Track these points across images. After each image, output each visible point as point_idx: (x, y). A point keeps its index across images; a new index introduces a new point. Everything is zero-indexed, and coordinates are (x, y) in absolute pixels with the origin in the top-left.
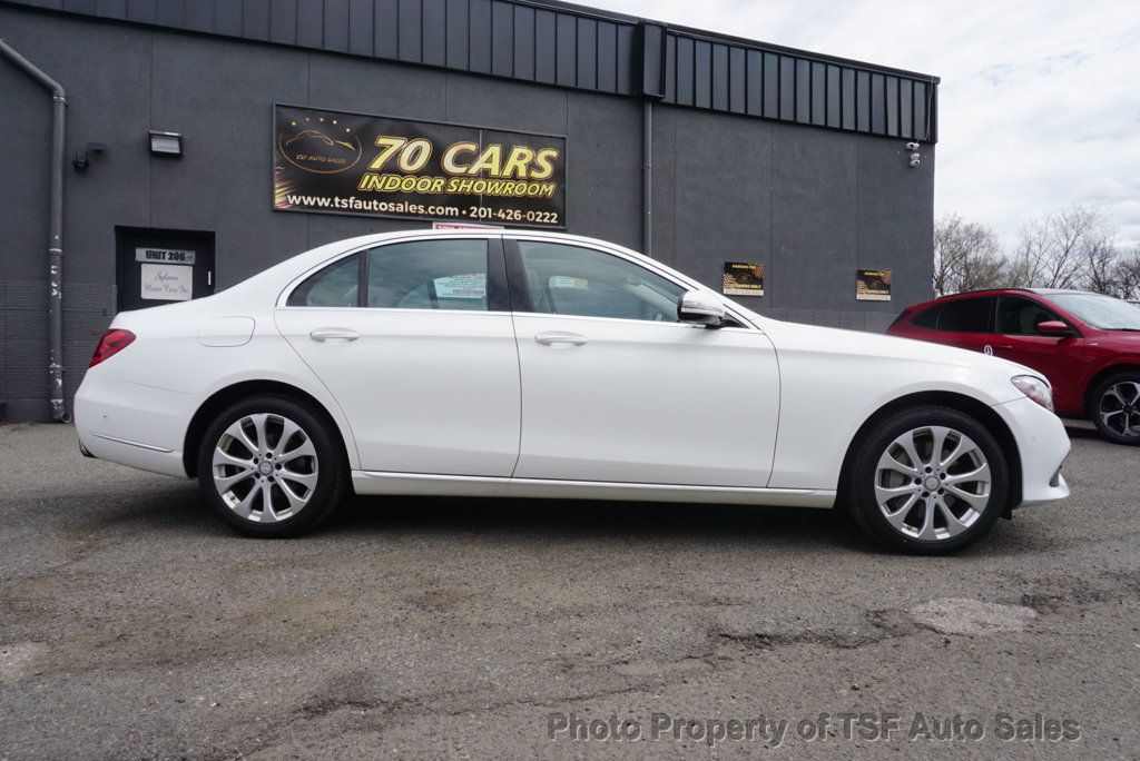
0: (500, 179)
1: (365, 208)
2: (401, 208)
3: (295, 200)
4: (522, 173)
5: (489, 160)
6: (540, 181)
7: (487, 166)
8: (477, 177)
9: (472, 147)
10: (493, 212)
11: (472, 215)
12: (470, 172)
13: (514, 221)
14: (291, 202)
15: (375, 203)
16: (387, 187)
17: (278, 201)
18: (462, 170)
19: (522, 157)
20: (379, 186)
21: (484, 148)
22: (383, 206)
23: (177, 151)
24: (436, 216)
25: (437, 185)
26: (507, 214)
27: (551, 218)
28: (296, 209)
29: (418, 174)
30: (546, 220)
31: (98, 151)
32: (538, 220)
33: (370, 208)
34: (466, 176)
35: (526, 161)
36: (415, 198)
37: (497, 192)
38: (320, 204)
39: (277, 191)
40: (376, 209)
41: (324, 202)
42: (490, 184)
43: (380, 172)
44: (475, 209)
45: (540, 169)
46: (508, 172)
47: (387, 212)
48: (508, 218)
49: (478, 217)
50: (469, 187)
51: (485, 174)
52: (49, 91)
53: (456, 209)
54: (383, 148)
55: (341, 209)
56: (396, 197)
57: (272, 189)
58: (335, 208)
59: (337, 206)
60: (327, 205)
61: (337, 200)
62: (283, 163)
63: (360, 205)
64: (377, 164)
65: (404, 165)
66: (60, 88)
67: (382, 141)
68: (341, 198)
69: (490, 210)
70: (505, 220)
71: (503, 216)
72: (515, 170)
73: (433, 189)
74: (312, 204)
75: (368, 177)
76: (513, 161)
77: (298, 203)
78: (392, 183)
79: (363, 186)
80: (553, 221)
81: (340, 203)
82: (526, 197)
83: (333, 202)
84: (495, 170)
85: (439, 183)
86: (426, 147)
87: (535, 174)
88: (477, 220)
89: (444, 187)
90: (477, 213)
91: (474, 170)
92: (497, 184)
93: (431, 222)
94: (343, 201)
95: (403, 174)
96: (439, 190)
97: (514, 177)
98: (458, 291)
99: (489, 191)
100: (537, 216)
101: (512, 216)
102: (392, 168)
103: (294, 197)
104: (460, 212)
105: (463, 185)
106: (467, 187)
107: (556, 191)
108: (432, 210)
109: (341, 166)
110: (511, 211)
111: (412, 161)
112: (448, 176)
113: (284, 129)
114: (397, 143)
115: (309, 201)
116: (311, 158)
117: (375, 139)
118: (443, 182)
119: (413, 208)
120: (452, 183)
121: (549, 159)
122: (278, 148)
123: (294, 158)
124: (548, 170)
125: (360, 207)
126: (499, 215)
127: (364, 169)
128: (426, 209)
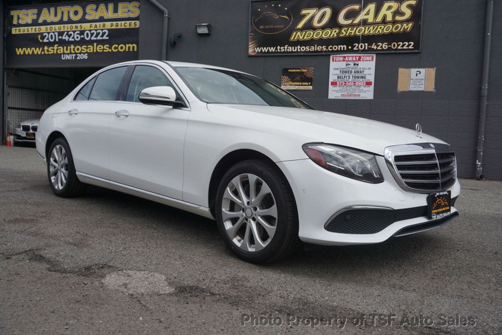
0: (374, 24)
1: (293, 50)
2: (313, 49)
3: (258, 50)
4: (389, 18)
5: (368, 14)
6: (402, 22)
7: (366, 17)
8: (358, 25)
9: (357, 7)
10: (368, 46)
11: (355, 49)
12: (354, 23)
13: (383, 50)
14: (256, 51)
15: (299, 47)
16: (305, 38)
17: (250, 51)
18: (349, 22)
19: (390, 8)
20: (301, 38)
21: (365, 6)
22: (303, 49)
23: (208, 32)
24: (333, 51)
25: (333, 33)
26: (378, 46)
27: (409, 45)
28: (259, 55)
29: (323, 28)
30: (405, 47)
31: (179, 37)
32: (399, 48)
33: (296, 50)
34: (352, 26)
35: (392, 10)
36: (321, 42)
37: (371, 32)
38: (270, 51)
39: (250, 46)
40: (299, 50)
41: (272, 49)
42: (367, 28)
43: (302, 30)
44: (357, 45)
45: (402, 14)
46: (379, 19)
47: (305, 52)
48: (379, 48)
49: (359, 50)
50: (353, 32)
51: (365, 23)
52: (162, 12)
53: (345, 46)
54: (304, 16)
55: (281, 52)
56: (311, 42)
57: (248, 45)
58: (278, 52)
59: (279, 51)
60: (273, 51)
61: (279, 47)
62: (254, 31)
63: (290, 49)
64: (300, 26)
65: (315, 24)
66: (166, 11)
67: (304, 12)
68: (280, 47)
69: (366, 44)
70: (377, 50)
71: (375, 47)
72: (385, 17)
73: (331, 36)
74: (266, 51)
75: (295, 33)
76: (383, 11)
77: (259, 51)
78: (309, 35)
79: (292, 39)
80: (410, 47)
81: (280, 49)
82: (391, 34)
83: (277, 49)
84: (371, 19)
85: (335, 32)
86: (328, 11)
87: (398, 18)
88: (358, 51)
89: (338, 34)
90: (358, 47)
91: (357, 21)
92: (372, 27)
93: (330, 55)
94: (281, 48)
95: (314, 29)
96: (335, 36)
97: (384, 22)
98: (343, 95)
99: (366, 33)
100: (398, 45)
101: (382, 47)
102: (309, 26)
103: (258, 48)
104: (347, 48)
105: (349, 31)
106: (352, 32)
107: (413, 27)
108: (331, 48)
109: (281, 29)
110: (381, 44)
111: (320, 21)
112: (341, 27)
113: (255, 13)
114: (311, 12)
115: (265, 49)
116: (266, 27)
117: (300, 11)
118: (337, 31)
119: (319, 48)
120: (343, 31)
121: (409, 6)
122: (251, 24)
123: (259, 29)
124: (408, 13)
125: (291, 50)
126: (373, 47)
127: (293, 29)
128: (327, 48)
